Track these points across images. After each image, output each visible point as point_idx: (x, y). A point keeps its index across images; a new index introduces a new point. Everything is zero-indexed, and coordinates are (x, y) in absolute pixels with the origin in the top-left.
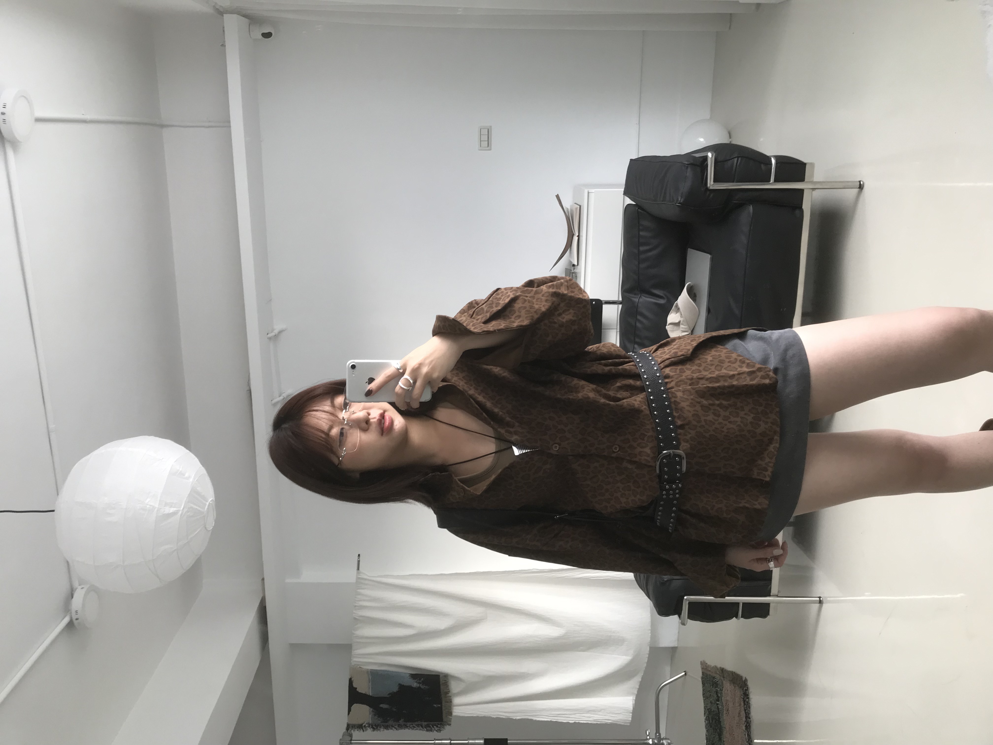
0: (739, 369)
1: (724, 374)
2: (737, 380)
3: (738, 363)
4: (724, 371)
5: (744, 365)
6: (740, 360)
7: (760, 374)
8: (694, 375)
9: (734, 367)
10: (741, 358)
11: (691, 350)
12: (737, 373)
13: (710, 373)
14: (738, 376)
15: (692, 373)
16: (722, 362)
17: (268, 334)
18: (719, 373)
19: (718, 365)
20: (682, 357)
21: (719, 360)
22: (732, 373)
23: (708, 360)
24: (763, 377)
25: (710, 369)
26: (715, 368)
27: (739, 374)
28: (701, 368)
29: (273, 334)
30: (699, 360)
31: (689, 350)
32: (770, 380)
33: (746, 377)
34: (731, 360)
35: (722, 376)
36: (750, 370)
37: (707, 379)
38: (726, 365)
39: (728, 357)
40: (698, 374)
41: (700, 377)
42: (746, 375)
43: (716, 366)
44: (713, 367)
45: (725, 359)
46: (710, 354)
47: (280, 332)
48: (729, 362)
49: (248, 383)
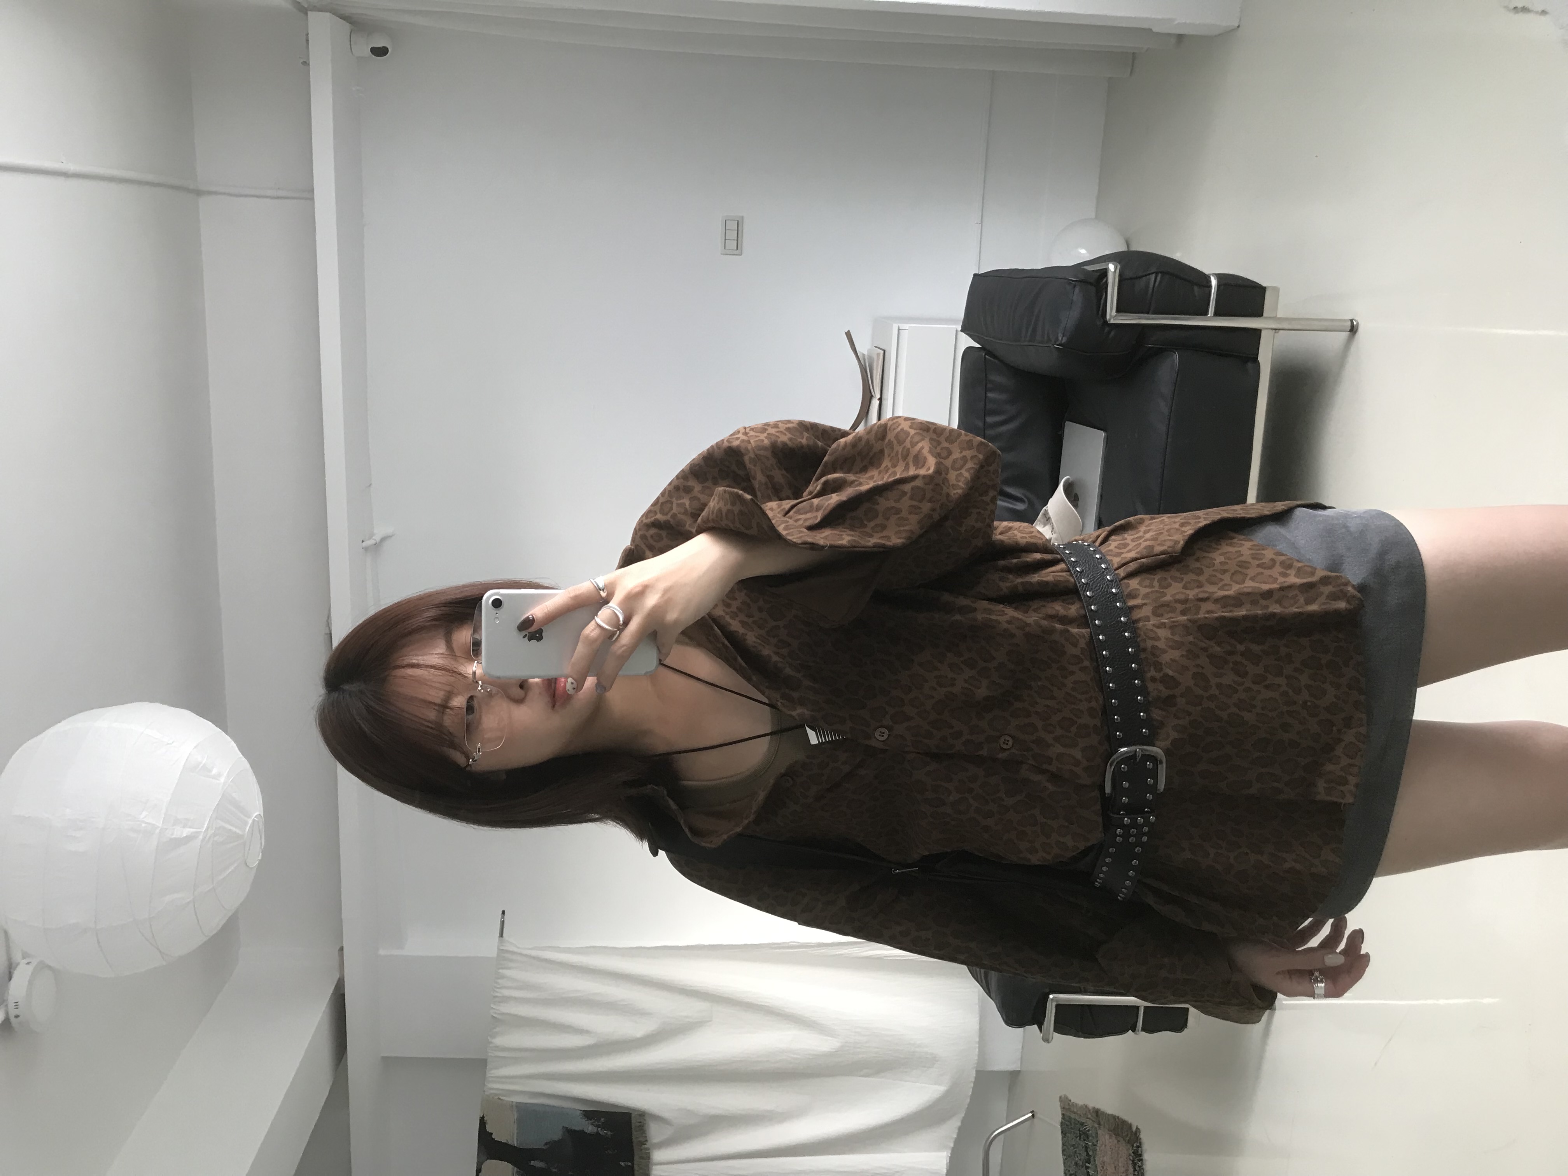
0: (1281, 579)
1: (1249, 590)
2: (1279, 602)
3: (1278, 569)
4: (1249, 585)
5: (1292, 572)
6: (1282, 563)
7: (1327, 590)
8: (1188, 592)
9: (1270, 576)
10: (1283, 558)
11: (1182, 542)
12: (1278, 586)
13: (1221, 589)
14: (1282, 593)
15: (1185, 587)
16: (1243, 565)
17: (363, 542)
18: (1240, 588)
19: (1236, 572)
20: (1164, 556)
21: (1240, 562)
22: (1266, 587)
23: (1217, 561)
24: (1334, 597)
25: (1222, 580)
26: (1231, 578)
27: (1282, 589)
28: (1202, 578)
29: (373, 541)
30: (1198, 560)
31: (1176, 542)
32: (1348, 602)
33: (1296, 595)
34: (1263, 561)
35: (1248, 594)
36: (1305, 581)
37: (1216, 601)
38: (1251, 572)
39: (1255, 557)
40: (1197, 590)
41: (1201, 596)
42: (1296, 592)
43: (1233, 574)
44: (1227, 578)
45: (1251, 560)
46: (1218, 549)
47: (384, 539)
48: (1258, 566)
49: (327, 621)
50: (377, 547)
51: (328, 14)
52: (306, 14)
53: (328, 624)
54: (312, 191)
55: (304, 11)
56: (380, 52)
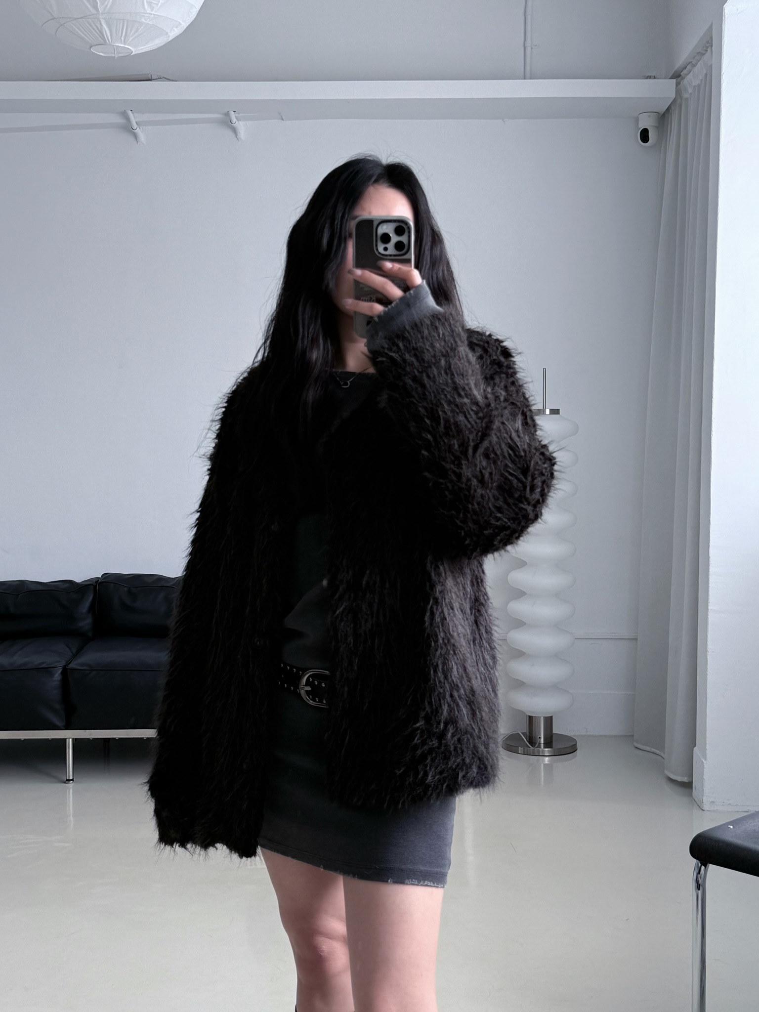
17: (234, 111)
29: (234, 120)
47: (234, 131)
49: (164, 77)
50: (227, 123)
51: (674, 96)
52: (671, 78)
53: (161, 78)
54: (531, 78)
55: (677, 76)
56: (644, 136)
